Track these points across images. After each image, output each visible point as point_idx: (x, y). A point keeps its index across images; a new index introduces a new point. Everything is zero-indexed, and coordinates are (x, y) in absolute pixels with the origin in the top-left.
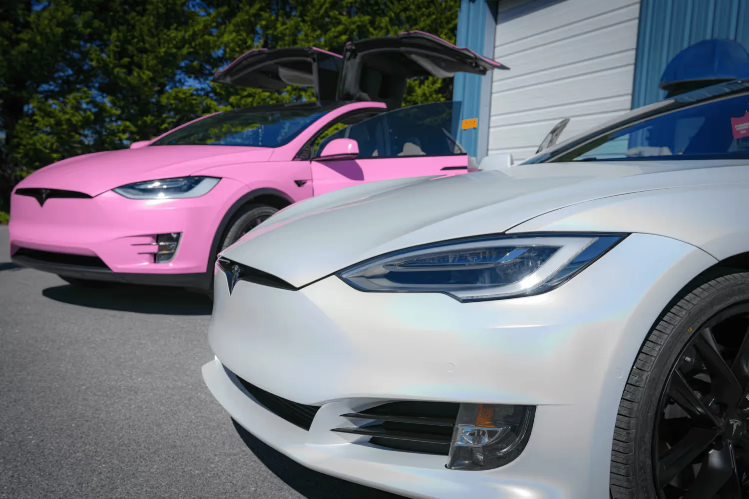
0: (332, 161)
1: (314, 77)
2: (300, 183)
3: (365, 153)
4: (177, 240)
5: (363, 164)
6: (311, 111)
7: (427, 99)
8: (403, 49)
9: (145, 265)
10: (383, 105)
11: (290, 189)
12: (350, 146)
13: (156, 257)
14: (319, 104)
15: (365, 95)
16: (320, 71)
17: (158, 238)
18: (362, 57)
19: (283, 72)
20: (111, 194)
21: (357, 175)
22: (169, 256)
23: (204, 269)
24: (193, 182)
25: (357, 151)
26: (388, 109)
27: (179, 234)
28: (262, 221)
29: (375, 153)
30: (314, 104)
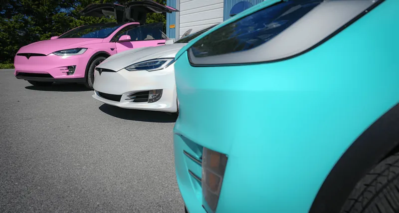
0: (122, 42)
1: (115, 13)
2: (112, 49)
3: (133, 39)
4: (75, 68)
5: (132, 43)
6: (114, 25)
7: (158, 16)
8: (144, 5)
9: (65, 76)
10: (139, 23)
11: (110, 52)
12: (128, 37)
13: (68, 73)
14: (117, 23)
15: (133, 19)
16: (117, 11)
17: (69, 67)
18: (131, 7)
19: (103, 11)
20: (52, 54)
21: (131, 46)
22: (73, 73)
23: (84, 77)
24: (78, 50)
25: (130, 39)
26: (141, 24)
27: (75, 66)
28: (101, 62)
29: (137, 39)
30: (115, 23)
